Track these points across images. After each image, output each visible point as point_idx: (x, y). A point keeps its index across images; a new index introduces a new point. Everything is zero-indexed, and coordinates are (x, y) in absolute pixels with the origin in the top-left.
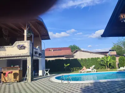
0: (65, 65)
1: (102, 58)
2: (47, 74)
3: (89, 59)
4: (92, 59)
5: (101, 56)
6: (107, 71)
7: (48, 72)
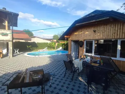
0: (28, 47)
1: (50, 43)
2: (17, 52)
3: (42, 43)
4: (44, 43)
5: (49, 42)
6: (51, 50)
7: (17, 51)
